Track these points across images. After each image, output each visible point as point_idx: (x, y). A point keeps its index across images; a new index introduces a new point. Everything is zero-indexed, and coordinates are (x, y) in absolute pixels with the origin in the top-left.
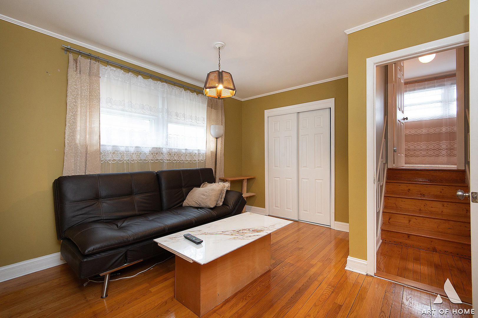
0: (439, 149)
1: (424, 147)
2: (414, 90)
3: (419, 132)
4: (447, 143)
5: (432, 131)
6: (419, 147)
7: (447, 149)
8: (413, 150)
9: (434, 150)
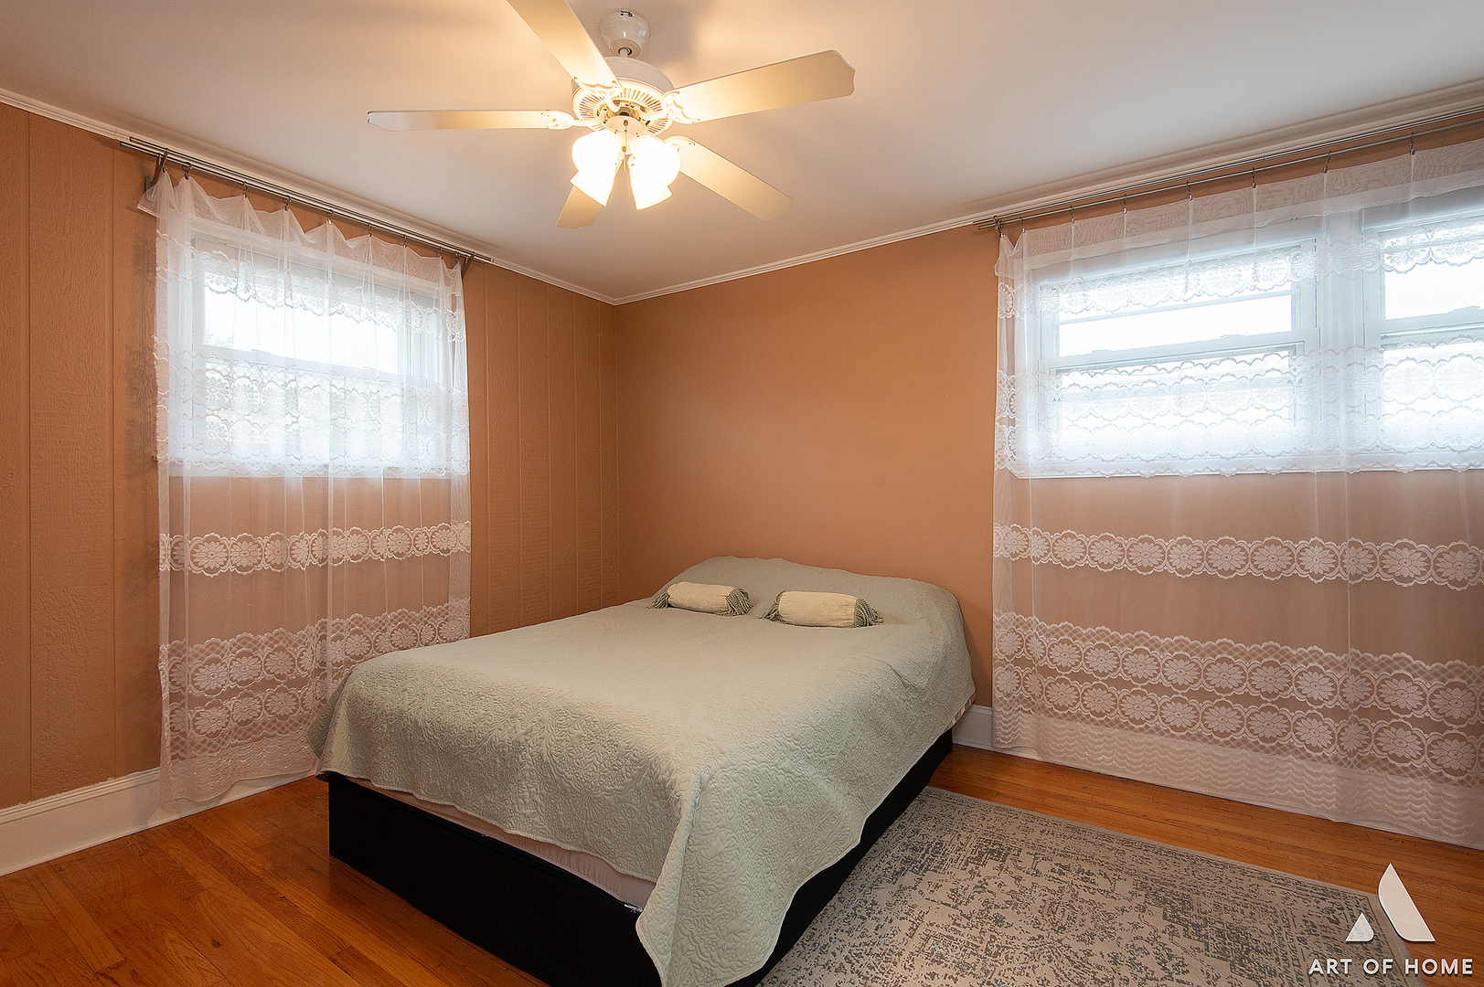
0: (1281, 703)
1: (1178, 672)
2: (1115, 258)
3: (1145, 555)
4: (1339, 669)
5: (1229, 557)
6: (1140, 667)
7: (1338, 714)
8: (1109, 682)
9: (1246, 699)
